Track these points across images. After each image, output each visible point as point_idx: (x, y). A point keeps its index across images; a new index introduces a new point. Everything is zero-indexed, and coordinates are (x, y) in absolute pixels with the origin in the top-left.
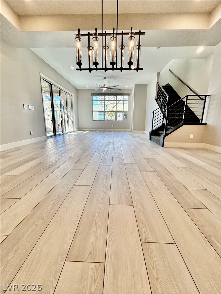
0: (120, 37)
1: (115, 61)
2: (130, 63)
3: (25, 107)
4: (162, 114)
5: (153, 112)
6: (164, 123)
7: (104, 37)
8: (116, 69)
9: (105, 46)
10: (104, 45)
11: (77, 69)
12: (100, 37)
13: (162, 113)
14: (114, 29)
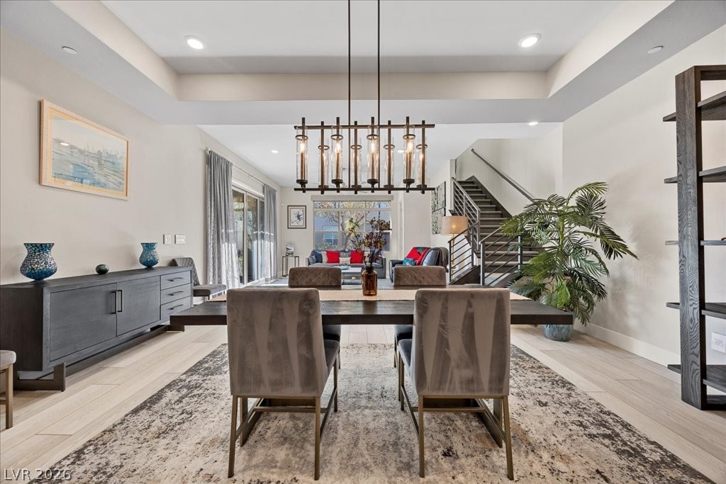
0: (384, 132)
1: (376, 178)
2: (409, 181)
3: (166, 240)
4: (469, 246)
5: (450, 242)
6: (475, 264)
7: (352, 131)
8: (379, 189)
9: (356, 144)
10: (352, 143)
11: (296, 189)
12: (344, 132)
13: (470, 243)
14: (373, 118)
